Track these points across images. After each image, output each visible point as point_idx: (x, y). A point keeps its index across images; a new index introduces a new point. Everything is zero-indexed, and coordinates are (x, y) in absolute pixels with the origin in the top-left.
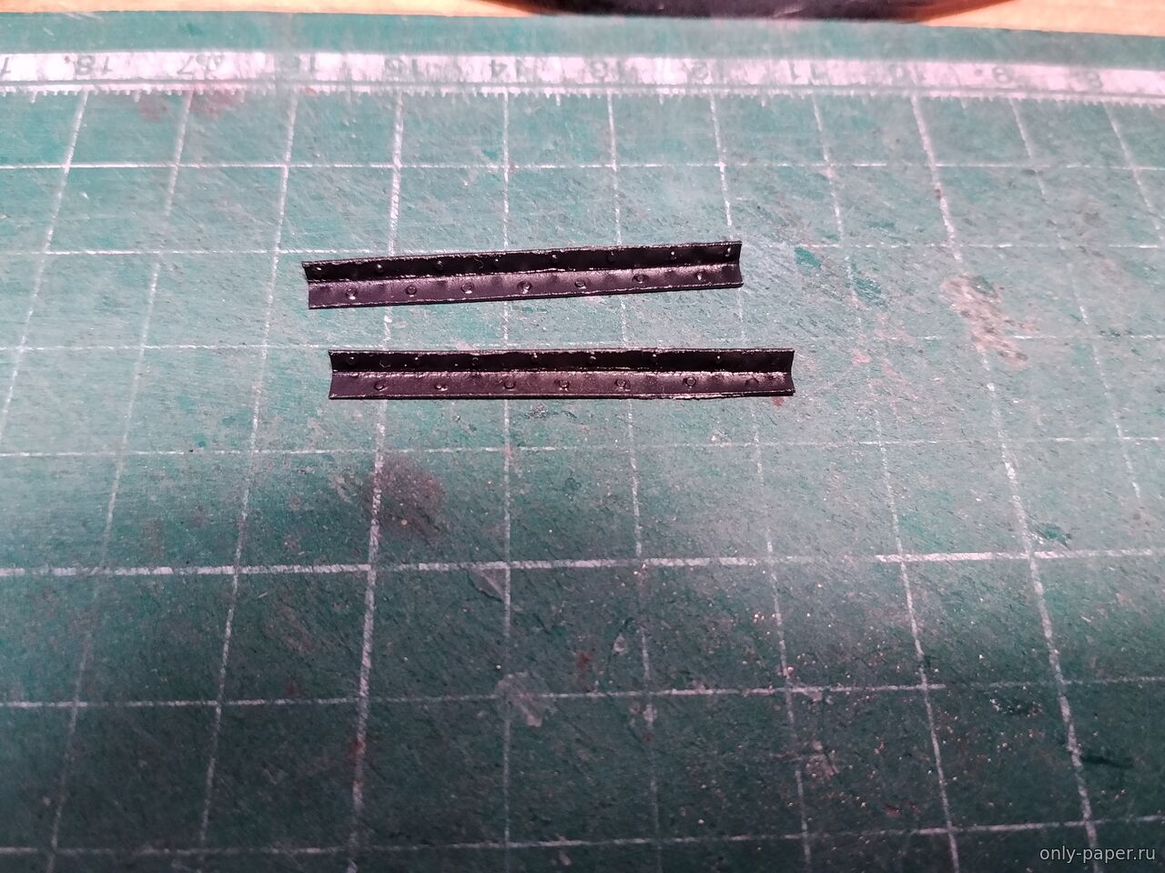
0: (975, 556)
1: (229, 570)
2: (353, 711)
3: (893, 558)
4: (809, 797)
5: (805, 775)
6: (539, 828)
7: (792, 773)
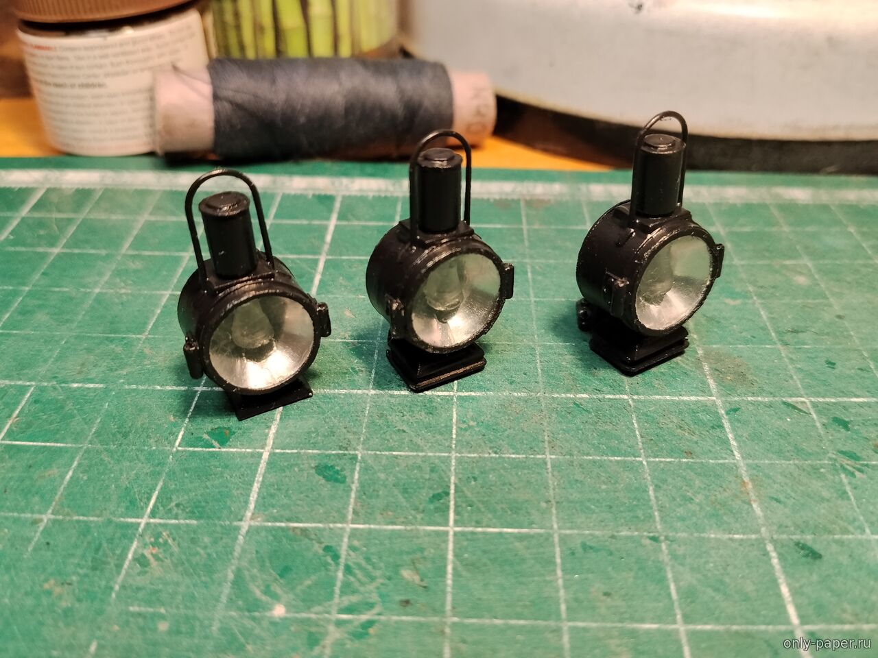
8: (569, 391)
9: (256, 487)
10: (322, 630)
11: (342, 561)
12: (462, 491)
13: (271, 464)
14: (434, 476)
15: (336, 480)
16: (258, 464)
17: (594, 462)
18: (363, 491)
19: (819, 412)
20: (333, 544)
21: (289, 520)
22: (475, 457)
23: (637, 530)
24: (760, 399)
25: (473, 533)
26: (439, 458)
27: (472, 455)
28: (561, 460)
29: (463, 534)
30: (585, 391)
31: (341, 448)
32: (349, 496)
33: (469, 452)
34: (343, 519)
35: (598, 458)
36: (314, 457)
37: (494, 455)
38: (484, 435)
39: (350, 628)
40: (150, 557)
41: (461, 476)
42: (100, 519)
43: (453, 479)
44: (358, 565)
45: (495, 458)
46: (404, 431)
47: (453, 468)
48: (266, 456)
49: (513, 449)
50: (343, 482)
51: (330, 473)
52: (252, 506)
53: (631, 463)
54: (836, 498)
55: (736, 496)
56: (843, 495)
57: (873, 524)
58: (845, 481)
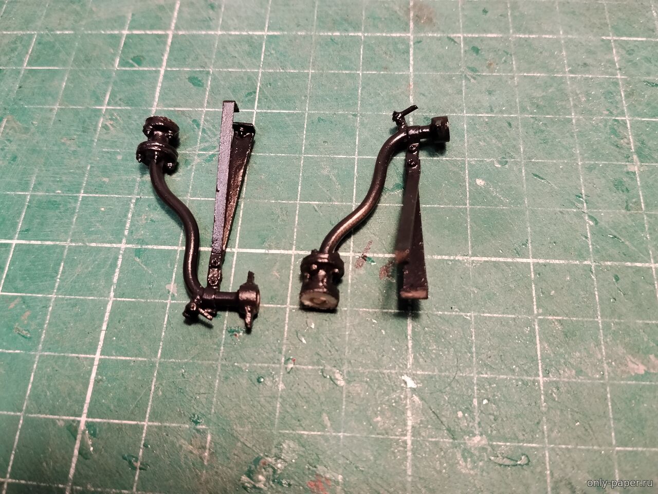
0: (640, 39)
1: (360, 34)
2: (408, 76)
3: (608, 38)
4: (575, 106)
5: (573, 100)
6: (476, 110)
7: (568, 99)
8: (330, 30)
9: (158, 89)
10: (191, 158)
11: (201, 127)
12: (263, 91)
13: (165, 76)
14: (250, 83)
15: (199, 85)
16: (158, 77)
17: (334, 74)
18: (212, 91)
19: (465, 44)
20: (197, 119)
21: (175, 106)
22: (272, 72)
23: (347, 111)
24: (435, 35)
25: (265, 113)
26: (253, 72)
27: (270, 71)
28: (317, 73)
29: (261, 113)
30: (338, 31)
31: (202, 67)
32: (205, 94)
33: (269, 69)
34: (202, 106)
35: (337, 72)
36: (187, 72)
38: (278, 59)
39: (204, 157)
40: (110, 126)
41: (263, 83)
42: (83, 107)
43: (259, 84)
44: (209, 129)
45: (282, 72)
46: (236, 57)
47: (259, 78)
48: (162, 72)
49: (293, 67)
50: (202, 86)
51: (195, 81)
52: (157, 99)
53: (354, 74)
54: (455, 94)
55: (403, 93)
56: (460, 92)
57: (469, 108)
58: (464, 84)
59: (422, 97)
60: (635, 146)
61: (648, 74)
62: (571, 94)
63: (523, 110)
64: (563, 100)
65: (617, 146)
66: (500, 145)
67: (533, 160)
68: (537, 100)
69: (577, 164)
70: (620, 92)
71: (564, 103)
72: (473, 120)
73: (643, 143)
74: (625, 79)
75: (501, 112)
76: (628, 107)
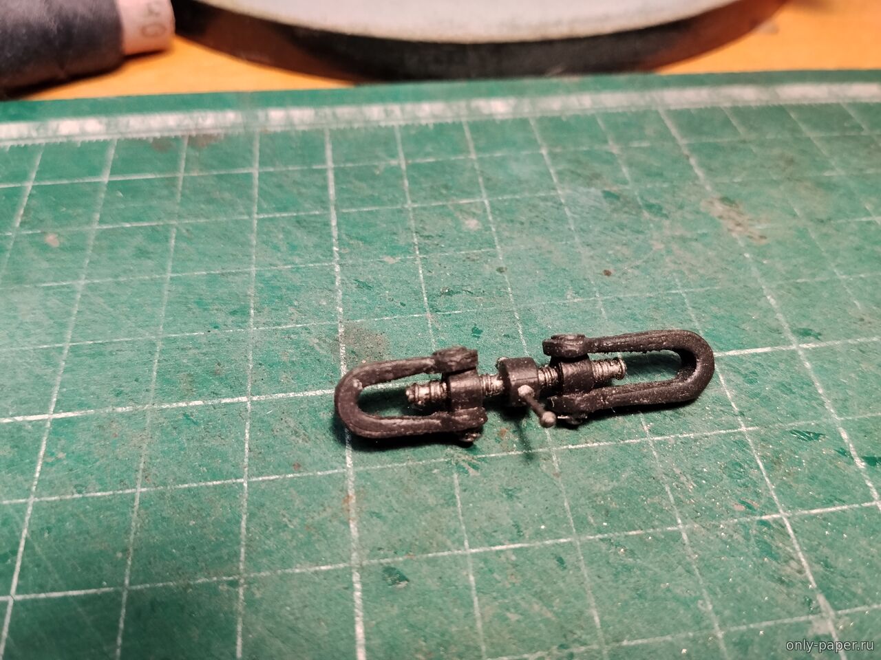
1: (244, 399)
2: (344, 477)
4: (679, 502)
5: (672, 490)
6: (489, 539)
7: (663, 489)
8: (182, 398)
12: (33, 548)
14: (5, 530)
17: (189, 490)
22: (55, 501)
23: (216, 575)
25: (34, 601)
26: (14, 506)
27: (53, 498)
28: (152, 493)
29: (24, 603)
30: (200, 396)
33: (51, 495)
35: (195, 485)
37: (77, 496)
38: (71, 470)
41: (34, 528)
43: (25, 533)
45: (77, 500)
47: (27, 518)
49: (102, 484)
53: (230, 486)
54: (442, 505)
55: (335, 515)
56: (450, 501)
57: (473, 534)
58: (456, 482)
59: (375, 520)
60: (814, 574)
61: (795, 415)
62: (666, 479)
63: (582, 524)
64: (654, 494)
65: (782, 582)
66: (549, 615)
67: (625, 643)
68: (604, 499)
69: (715, 637)
70: (753, 460)
71: (656, 499)
72: (486, 561)
73: (827, 566)
74: (757, 434)
75: (539, 535)
76: (778, 491)
